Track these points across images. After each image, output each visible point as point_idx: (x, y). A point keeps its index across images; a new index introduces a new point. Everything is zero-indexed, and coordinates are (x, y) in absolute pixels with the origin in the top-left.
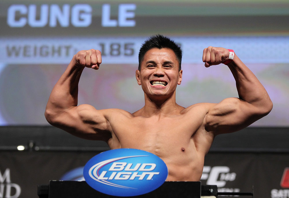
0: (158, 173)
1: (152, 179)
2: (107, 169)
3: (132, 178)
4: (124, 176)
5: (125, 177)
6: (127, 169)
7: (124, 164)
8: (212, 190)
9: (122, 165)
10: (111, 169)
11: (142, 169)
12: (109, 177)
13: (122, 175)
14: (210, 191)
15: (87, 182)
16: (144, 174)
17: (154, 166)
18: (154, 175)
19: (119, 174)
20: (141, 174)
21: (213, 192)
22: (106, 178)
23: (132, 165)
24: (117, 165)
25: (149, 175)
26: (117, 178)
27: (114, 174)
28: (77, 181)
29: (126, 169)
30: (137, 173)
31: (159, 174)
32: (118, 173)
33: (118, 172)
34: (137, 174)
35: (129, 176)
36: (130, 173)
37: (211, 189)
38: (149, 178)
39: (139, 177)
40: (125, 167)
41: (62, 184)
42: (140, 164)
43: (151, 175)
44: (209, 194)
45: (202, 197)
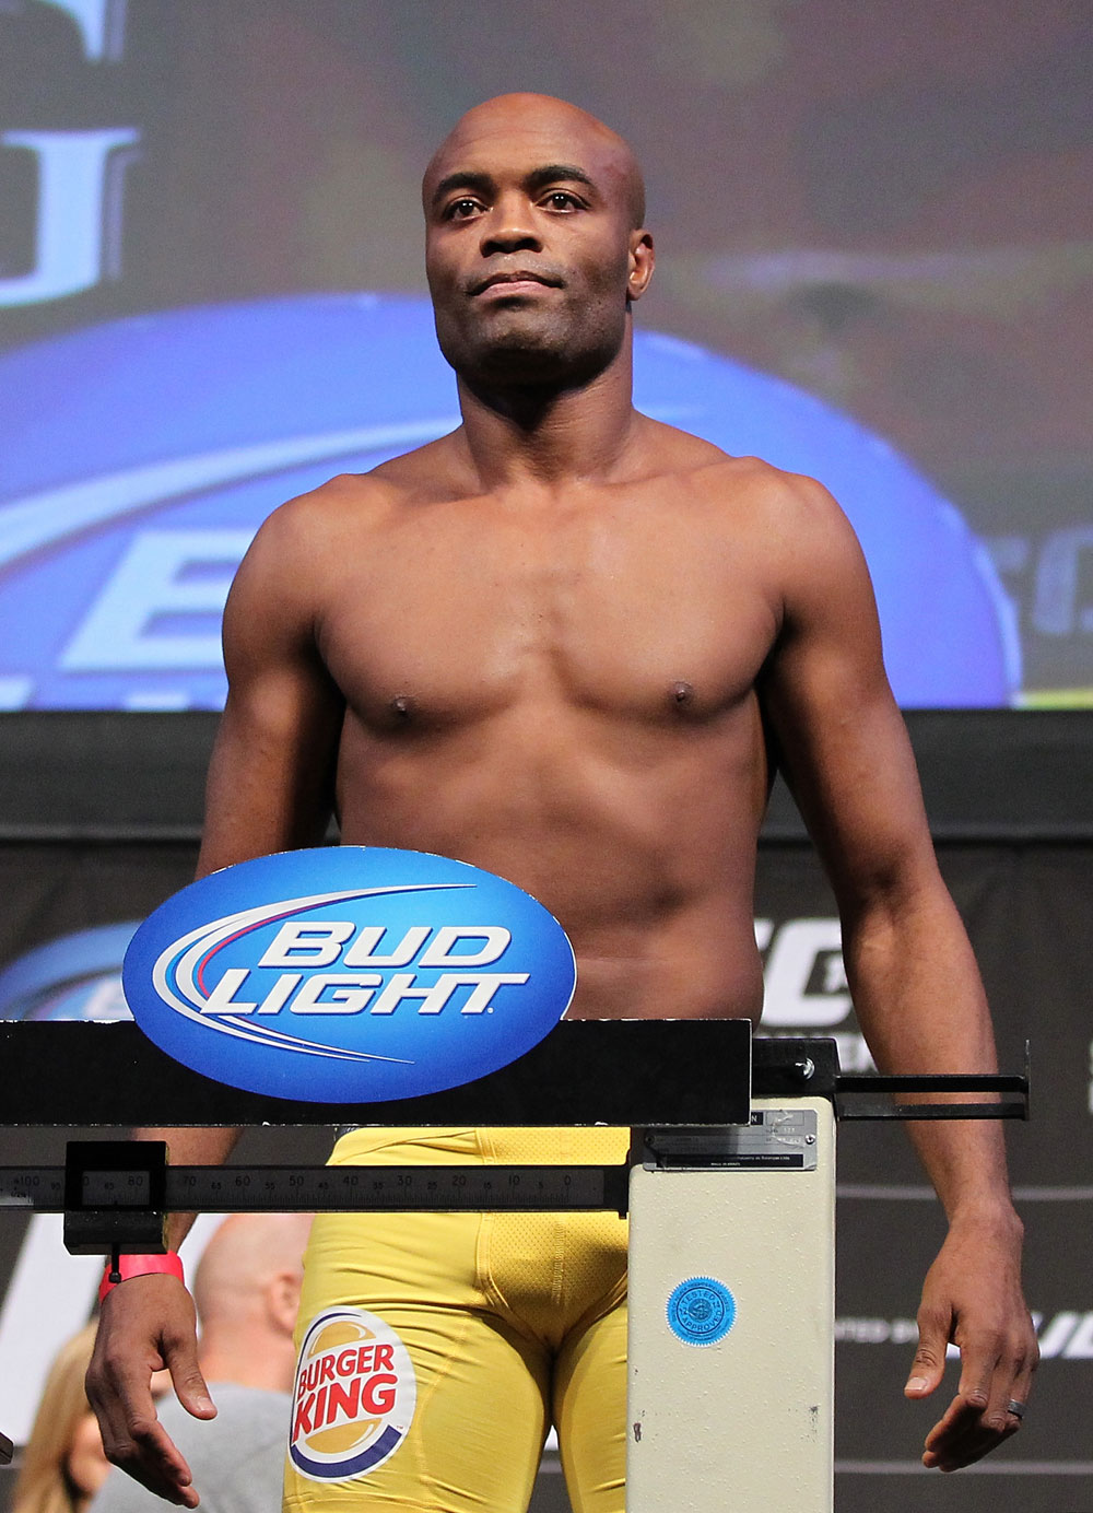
0: (522, 978)
1: (490, 1010)
7: (342, 930)
8: (809, 1067)
9: (330, 933)
10: (273, 956)
11: (435, 955)
12: (261, 998)
13: (328, 986)
15: (141, 1025)
16: (448, 982)
17: (498, 938)
18: (501, 985)
19: (316, 983)
20: (431, 983)
21: (817, 1074)
22: (248, 1008)
23: (384, 933)
24: (301, 934)
26: (304, 1003)
30: (409, 977)
32: (309, 976)
33: (306, 971)
34: (411, 985)
36: (374, 979)
37: (805, 1061)
38: (476, 1003)
39: (425, 998)
41: (9, 1037)
42: (423, 932)
44: (796, 1086)
45: (755, 1105)
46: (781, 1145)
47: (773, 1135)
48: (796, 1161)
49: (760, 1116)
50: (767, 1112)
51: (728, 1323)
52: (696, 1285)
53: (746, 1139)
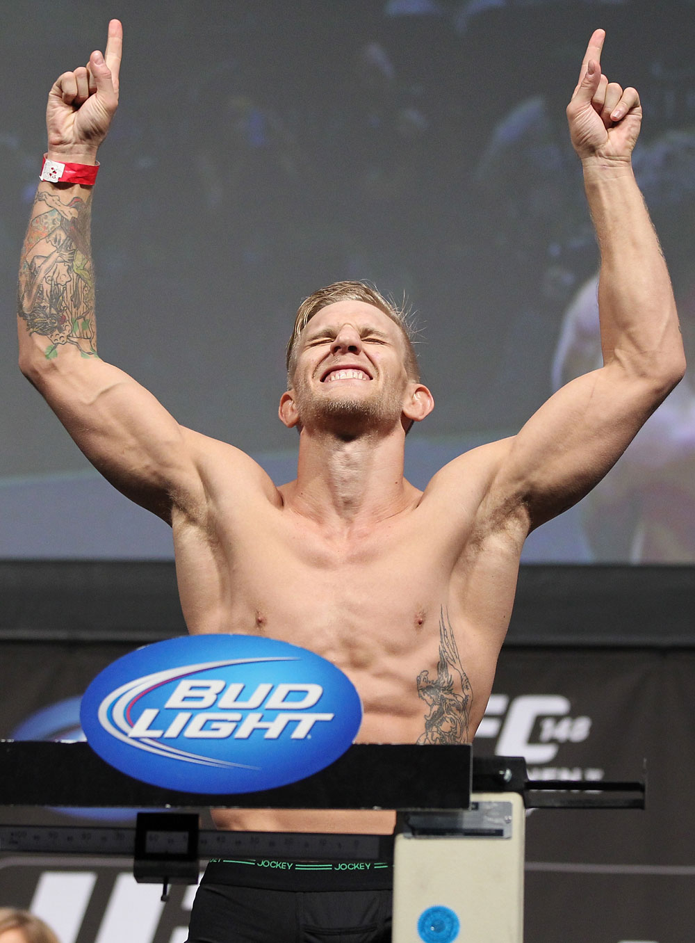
0: (328, 717)
1: (309, 737)
2: (159, 704)
3: (243, 732)
4: (215, 725)
5: (217, 729)
6: (227, 701)
7: (217, 685)
8: (508, 774)
9: (208, 688)
10: (174, 701)
11: (275, 702)
12: (165, 728)
13: (207, 721)
14: (503, 775)
15: (91, 744)
16: (282, 719)
17: (315, 692)
18: (317, 722)
19: (200, 719)
20: (272, 720)
21: (513, 779)
22: (157, 734)
23: (244, 687)
24: (192, 688)
25: (298, 721)
26: (192, 732)
27: (182, 718)
28: (59, 743)
29: (221, 704)
30: (258, 716)
31: (333, 718)
32: (196, 714)
33: (194, 711)
34: (260, 721)
35: (234, 725)
36: (237, 716)
37: (505, 771)
38: (300, 732)
39: (267, 729)
40: (217, 694)
41: (8, 750)
42: (268, 687)
43: (307, 721)
44: (499, 786)
45: (474, 798)
46: (490, 823)
47: (485, 817)
48: (498, 833)
49: (476, 806)
50: (482, 803)
51: (456, 934)
52: (436, 910)
53: (468, 819)
